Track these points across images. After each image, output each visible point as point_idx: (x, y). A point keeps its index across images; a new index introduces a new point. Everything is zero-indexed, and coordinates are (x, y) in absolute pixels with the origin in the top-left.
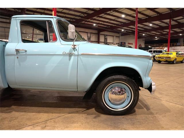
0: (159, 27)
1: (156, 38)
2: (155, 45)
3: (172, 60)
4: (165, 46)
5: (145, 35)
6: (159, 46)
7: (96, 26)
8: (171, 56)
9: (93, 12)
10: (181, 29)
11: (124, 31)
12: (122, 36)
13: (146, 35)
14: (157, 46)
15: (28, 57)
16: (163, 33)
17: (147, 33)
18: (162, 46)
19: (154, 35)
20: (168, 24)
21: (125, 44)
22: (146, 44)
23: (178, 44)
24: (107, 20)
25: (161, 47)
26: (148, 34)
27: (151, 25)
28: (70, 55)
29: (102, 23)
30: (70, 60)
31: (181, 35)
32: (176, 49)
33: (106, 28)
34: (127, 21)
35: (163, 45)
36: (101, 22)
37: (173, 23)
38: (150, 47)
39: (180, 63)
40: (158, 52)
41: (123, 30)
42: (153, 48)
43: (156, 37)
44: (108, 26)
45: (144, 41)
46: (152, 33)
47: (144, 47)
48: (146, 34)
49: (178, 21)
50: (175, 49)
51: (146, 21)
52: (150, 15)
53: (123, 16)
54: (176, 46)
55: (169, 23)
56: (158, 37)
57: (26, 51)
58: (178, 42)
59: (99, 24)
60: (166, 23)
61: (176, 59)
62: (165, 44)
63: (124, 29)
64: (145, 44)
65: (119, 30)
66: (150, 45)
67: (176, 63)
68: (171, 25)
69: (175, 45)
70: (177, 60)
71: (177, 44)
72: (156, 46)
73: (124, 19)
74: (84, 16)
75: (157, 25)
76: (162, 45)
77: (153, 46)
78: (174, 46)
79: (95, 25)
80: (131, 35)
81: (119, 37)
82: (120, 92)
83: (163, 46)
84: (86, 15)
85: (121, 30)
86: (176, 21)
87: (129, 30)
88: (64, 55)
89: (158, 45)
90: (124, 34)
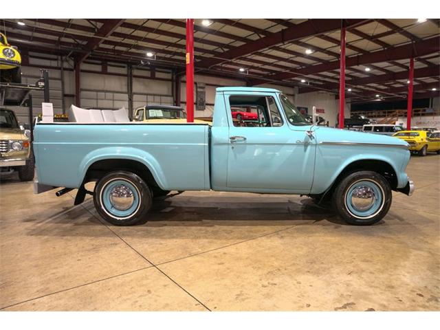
0: (384, 73)
1: (377, 98)
2: (374, 114)
3: (419, 147)
4: (399, 116)
5: (352, 92)
6: (385, 116)
7: (245, 72)
8: (417, 139)
9: (243, 43)
10: (435, 78)
11: (307, 83)
12: (300, 95)
13: (354, 90)
14: (379, 116)
15: (248, 146)
16: (394, 87)
17: (359, 86)
18: (391, 114)
19: (374, 90)
20: (407, 67)
21: (307, 112)
22: (355, 111)
23: (428, 111)
24: (271, 61)
25: (389, 119)
26: (360, 89)
27: (368, 70)
28: (306, 144)
29: (260, 65)
30: (305, 150)
31: (434, 89)
32: (424, 123)
33: (267, 76)
34: (315, 62)
35: (394, 113)
36: (256, 65)
37: (418, 65)
38: (363, 117)
39: (435, 154)
40: (384, 129)
41: (303, 81)
42: (371, 120)
43: (377, 96)
44: (272, 71)
45: (350, 105)
46: (370, 87)
47: (349, 118)
48: (355, 88)
49: (428, 60)
50: (420, 123)
51: (358, 61)
52: (367, 50)
53: (309, 52)
54: (423, 115)
55: (409, 65)
56: (382, 95)
57: (245, 139)
58: (428, 107)
59: (253, 67)
60: (402, 66)
61: (427, 145)
62: (397, 111)
63: (306, 78)
64: (351, 111)
65: (294, 80)
66: (364, 114)
67: (427, 154)
68: (415, 70)
69: (420, 113)
70: (428, 148)
71: (425, 110)
72: (377, 115)
73: (310, 57)
74: (222, 51)
75: (382, 69)
76: (391, 112)
77: (370, 114)
78: (418, 115)
79: (242, 70)
80: (321, 92)
81: (293, 95)
82: (365, 194)
83: (394, 116)
84: (226, 50)
85: (300, 81)
86: (424, 61)
87: (319, 80)
88: (298, 144)
89: (381, 114)
90: (303, 90)
